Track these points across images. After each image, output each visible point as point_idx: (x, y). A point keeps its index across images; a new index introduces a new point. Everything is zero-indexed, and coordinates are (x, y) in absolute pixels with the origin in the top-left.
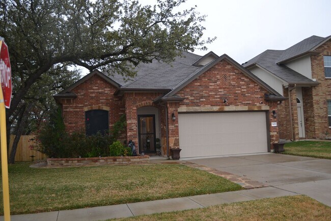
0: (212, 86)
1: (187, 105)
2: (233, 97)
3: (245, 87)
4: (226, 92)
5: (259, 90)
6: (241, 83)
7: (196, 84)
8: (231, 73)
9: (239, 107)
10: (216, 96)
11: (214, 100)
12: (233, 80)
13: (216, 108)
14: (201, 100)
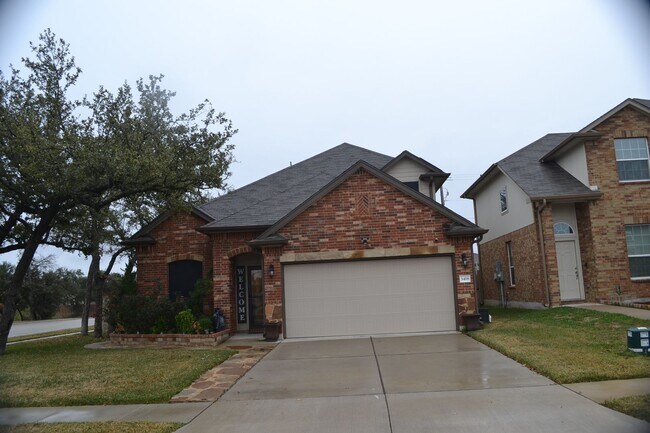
0: (341, 215)
1: (297, 250)
2: (380, 232)
3: (404, 214)
4: (366, 225)
5: (433, 219)
6: (395, 207)
7: (311, 215)
8: (377, 192)
9: (392, 249)
10: (347, 234)
11: (343, 239)
12: (381, 203)
13: (348, 254)
14: (321, 240)
